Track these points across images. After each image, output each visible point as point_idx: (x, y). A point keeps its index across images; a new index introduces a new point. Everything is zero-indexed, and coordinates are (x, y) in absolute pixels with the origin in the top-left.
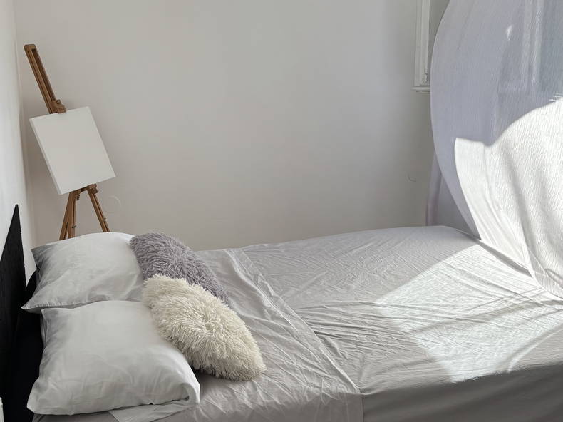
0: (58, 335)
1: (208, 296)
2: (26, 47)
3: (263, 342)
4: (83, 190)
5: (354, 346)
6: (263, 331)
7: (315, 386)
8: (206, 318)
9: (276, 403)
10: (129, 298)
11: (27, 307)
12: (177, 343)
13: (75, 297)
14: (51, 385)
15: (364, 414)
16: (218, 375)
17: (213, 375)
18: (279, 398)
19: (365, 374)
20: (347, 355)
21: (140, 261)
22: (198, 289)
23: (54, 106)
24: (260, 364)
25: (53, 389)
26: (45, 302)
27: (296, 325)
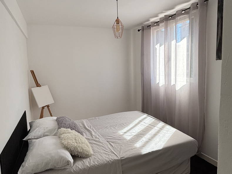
0: (31, 148)
1: (77, 133)
2: (31, 71)
3: (92, 145)
4: (45, 106)
5: (118, 144)
6: (93, 142)
7: (107, 158)
8: (75, 140)
9: (96, 164)
10: (55, 135)
11: (24, 139)
12: (67, 148)
13: (39, 136)
14: (26, 165)
15: (122, 165)
16: (79, 157)
17: (78, 157)
18: (98, 163)
19: (121, 153)
20: (116, 148)
21: (58, 124)
22: (74, 131)
23: (38, 85)
24: (92, 152)
25: (27, 166)
26: (30, 137)
27: (102, 139)
